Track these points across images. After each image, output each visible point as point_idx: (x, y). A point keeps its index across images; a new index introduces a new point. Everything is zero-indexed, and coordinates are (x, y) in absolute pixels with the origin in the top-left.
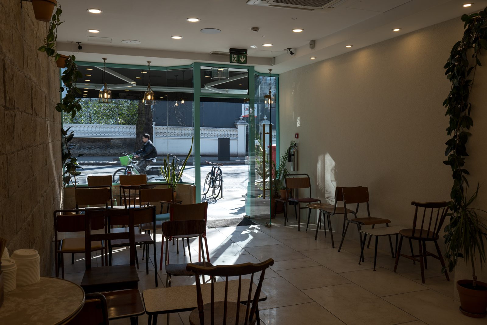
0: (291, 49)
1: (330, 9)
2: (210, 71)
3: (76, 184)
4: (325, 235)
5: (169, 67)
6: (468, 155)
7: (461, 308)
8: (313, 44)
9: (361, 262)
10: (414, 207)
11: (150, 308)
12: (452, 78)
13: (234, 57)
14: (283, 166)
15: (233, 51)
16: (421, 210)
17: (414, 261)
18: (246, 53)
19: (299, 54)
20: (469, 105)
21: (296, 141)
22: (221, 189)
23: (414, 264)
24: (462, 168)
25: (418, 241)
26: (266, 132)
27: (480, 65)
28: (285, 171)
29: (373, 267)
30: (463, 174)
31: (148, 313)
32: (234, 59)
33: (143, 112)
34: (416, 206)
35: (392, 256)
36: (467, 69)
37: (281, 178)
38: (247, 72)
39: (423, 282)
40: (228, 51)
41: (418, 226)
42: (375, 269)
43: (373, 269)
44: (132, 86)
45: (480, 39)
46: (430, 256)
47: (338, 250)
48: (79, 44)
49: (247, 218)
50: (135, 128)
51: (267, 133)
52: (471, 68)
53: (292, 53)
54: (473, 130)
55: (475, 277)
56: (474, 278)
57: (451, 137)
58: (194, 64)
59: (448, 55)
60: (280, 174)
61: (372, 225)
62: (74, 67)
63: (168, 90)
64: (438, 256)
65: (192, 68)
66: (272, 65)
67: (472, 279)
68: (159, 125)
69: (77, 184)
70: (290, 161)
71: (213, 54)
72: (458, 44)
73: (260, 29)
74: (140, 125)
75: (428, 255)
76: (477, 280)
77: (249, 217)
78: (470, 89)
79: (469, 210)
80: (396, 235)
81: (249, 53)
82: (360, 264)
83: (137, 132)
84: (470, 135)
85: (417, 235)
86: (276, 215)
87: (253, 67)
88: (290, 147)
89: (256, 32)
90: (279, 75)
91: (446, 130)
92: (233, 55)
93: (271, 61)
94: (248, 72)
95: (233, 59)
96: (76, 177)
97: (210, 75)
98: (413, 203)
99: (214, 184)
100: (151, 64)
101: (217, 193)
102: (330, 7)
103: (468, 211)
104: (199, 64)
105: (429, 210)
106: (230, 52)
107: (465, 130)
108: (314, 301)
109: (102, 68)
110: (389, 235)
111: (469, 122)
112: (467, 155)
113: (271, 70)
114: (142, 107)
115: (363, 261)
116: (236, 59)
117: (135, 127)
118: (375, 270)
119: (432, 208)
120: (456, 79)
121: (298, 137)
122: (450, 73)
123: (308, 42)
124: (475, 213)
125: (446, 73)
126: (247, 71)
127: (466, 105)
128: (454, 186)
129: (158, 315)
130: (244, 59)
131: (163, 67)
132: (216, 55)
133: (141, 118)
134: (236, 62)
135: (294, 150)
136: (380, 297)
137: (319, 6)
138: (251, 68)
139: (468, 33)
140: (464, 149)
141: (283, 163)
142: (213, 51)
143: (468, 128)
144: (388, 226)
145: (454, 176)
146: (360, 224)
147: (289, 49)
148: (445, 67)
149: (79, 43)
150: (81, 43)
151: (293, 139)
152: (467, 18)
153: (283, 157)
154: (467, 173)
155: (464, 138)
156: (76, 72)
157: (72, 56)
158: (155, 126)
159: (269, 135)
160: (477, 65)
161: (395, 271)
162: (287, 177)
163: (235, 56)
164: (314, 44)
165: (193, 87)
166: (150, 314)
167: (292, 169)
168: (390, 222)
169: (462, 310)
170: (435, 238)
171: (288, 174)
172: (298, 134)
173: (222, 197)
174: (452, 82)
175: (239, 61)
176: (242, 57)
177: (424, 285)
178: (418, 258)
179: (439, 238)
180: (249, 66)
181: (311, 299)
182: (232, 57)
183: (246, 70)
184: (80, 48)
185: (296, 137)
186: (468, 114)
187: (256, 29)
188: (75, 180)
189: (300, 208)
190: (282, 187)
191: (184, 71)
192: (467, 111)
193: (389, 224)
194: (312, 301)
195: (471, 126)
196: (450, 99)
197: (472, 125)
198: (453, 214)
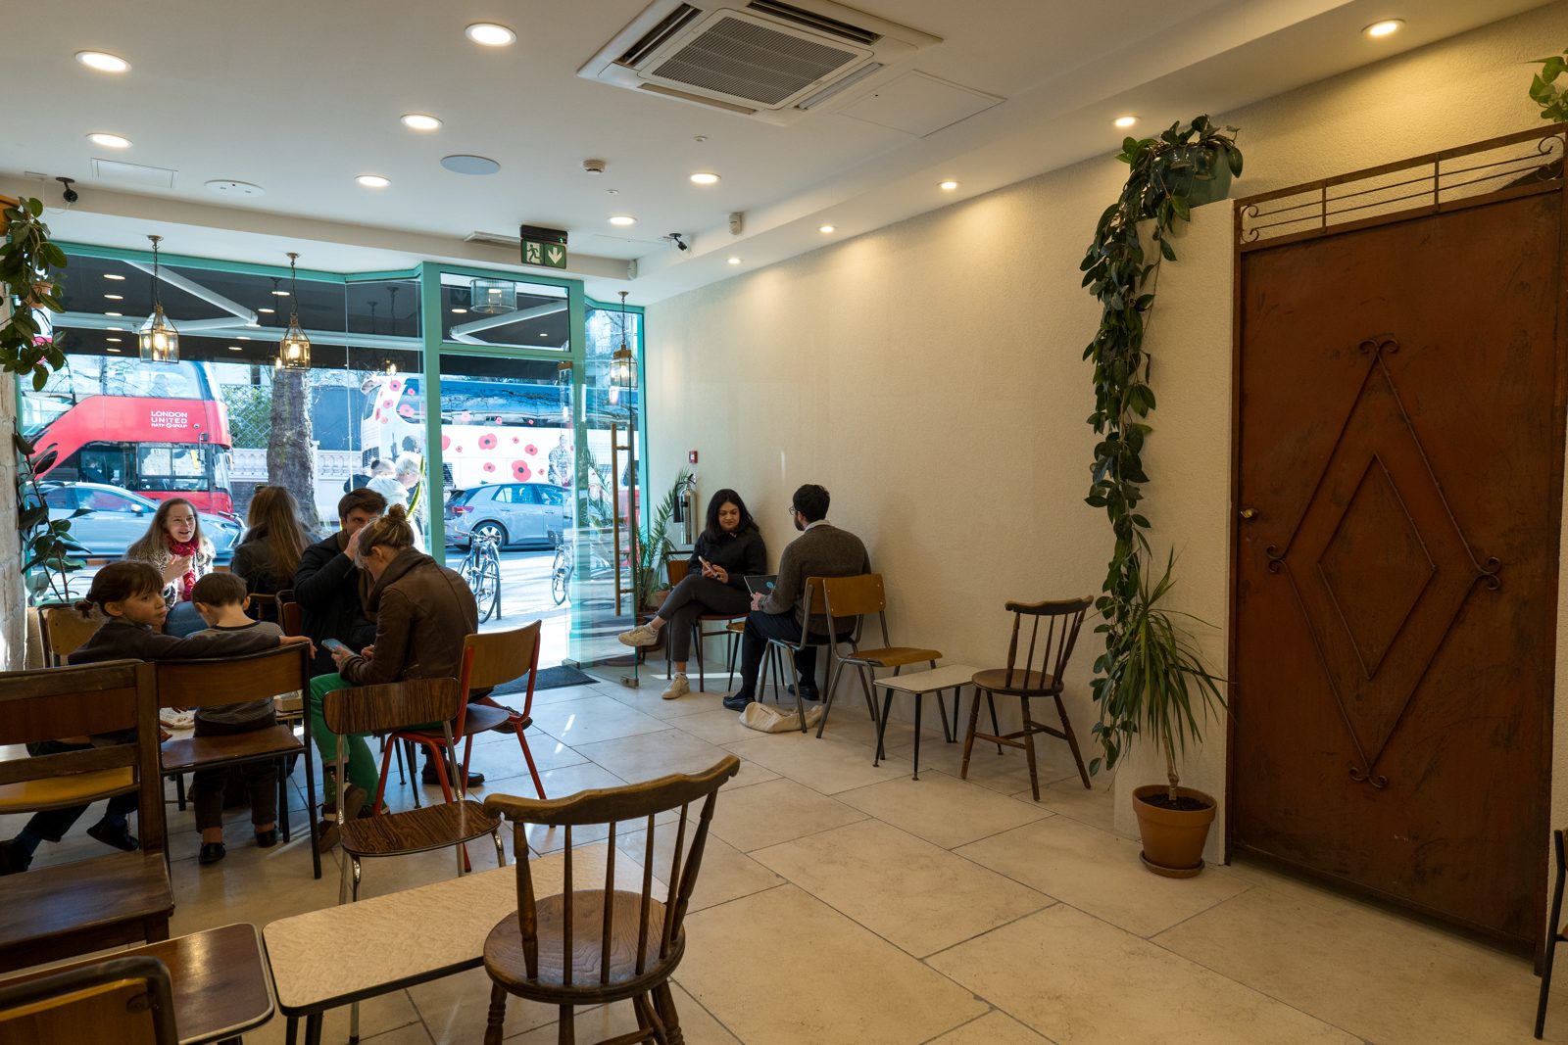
0: (679, 235)
1: (796, 111)
2: (466, 291)
3: (67, 596)
4: (777, 698)
5: (353, 274)
6: (1147, 480)
7: (1143, 855)
8: (738, 219)
9: (880, 762)
10: (1013, 614)
11: (295, 994)
12: (1104, 292)
13: (533, 250)
14: (661, 532)
15: (530, 233)
16: (1027, 620)
17: (999, 746)
18: (565, 242)
19: (700, 248)
20: (1144, 360)
21: (691, 469)
22: (497, 600)
23: (1000, 753)
24: (1132, 512)
25: (1019, 698)
26: (618, 445)
27: (1170, 256)
28: (666, 544)
29: (913, 771)
30: (1135, 526)
31: (285, 1010)
32: (534, 253)
33: (285, 415)
34: (1015, 613)
35: (945, 738)
36: (1142, 268)
37: (655, 565)
38: (564, 299)
39: (1036, 797)
40: (516, 234)
41: (1020, 664)
42: (916, 775)
43: (913, 776)
44: (245, 325)
45: (1168, 196)
46: (1043, 734)
47: (816, 734)
48: (67, 186)
49: (574, 665)
50: (265, 455)
51: (623, 448)
52: (1149, 268)
53: (682, 247)
54: (1153, 419)
55: (1174, 779)
56: (1171, 780)
57: (1102, 438)
58: (422, 266)
59: (1090, 237)
60: (651, 556)
61: (894, 668)
62: (37, 233)
63: (350, 340)
64: (1064, 732)
65: (416, 278)
66: (629, 279)
67: (1168, 783)
68: (329, 449)
69: (72, 596)
70: (678, 519)
71: (476, 241)
72: (1112, 211)
73: (606, 167)
74: (277, 449)
75: (1035, 732)
76: (1180, 784)
77: (578, 664)
78: (1145, 321)
79: (1154, 614)
80: (954, 689)
81: (574, 244)
82: (876, 765)
83: (269, 465)
84: (1149, 430)
85: (1017, 684)
86: (647, 654)
87: (581, 282)
88: (677, 486)
89: (597, 173)
90: (643, 308)
91: (1090, 421)
92: (529, 244)
93: (627, 267)
94: (568, 299)
95: (529, 254)
96: (68, 576)
97: (466, 303)
98: (1010, 607)
99: (479, 587)
100: (299, 263)
101: (488, 610)
102: (797, 106)
103: (1153, 616)
104: (434, 269)
105: (1044, 620)
106: (522, 236)
107: (1137, 419)
108: (788, 882)
109: (146, 265)
110: (939, 691)
111: (1146, 400)
112: (1145, 479)
113: (624, 294)
114: (283, 402)
115: (883, 758)
116: (538, 254)
117: (265, 451)
118: (916, 779)
119: (1051, 617)
120: (1115, 294)
121: (696, 461)
122: (1094, 281)
123: (727, 216)
124: (1167, 620)
125: (1085, 282)
126: (566, 296)
127: (1136, 357)
128: (1115, 557)
129: (325, 1012)
130: (560, 255)
131: (335, 273)
132: (484, 244)
133: (280, 429)
134: (538, 261)
135: (688, 493)
136: (949, 850)
137: (771, 99)
138: (574, 286)
139: (1135, 183)
140: (1138, 463)
141: (661, 526)
142: (476, 232)
143: (1144, 414)
144: (933, 666)
145: (1118, 530)
146: (872, 665)
147: (676, 236)
148: (1083, 268)
149: (66, 181)
150: (72, 181)
151: (681, 464)
152: (1134, 151)
153: (660, 512)
154: (1144, 523)
155: (1136, 437)
156: (42, 246)
157: (32, 200)
158: (320, 451)
159: (626, 452)
160: (1163, 259)
161: (964, 776)
162: (670, 558)
163: (536, 246)
164: (741, 221)
165: (421, 336)
166: (291, 1014)
167: (683, 539)
168: (939, 656)
169: (1149, 864)
170: (1053, 688)
171: (673, 550)
172: (696, 453)
173: (499, 617)
174: (1102, 304)
175: (545, 262)
176: (555, 249)
177: (1039, 805)
178: (1021, 740)
179: (1065, 688)
180: (571, 280)
181: (778, 876)
182: (529, 248)
183: (561, 292)
184: (70, 196)
185: (691, 461)
186: (1144, 379)
187: (595, 166)
188: (66, 585)
189: (702, 635)
190: (659, 584)
191: (394, 289)
192: (1141, 371)
193: (937, 661)
194: (780, 881)
195: (1150, 410)
196: (1101, 343)
197: (1153, 407)
198: (1113, 627)
